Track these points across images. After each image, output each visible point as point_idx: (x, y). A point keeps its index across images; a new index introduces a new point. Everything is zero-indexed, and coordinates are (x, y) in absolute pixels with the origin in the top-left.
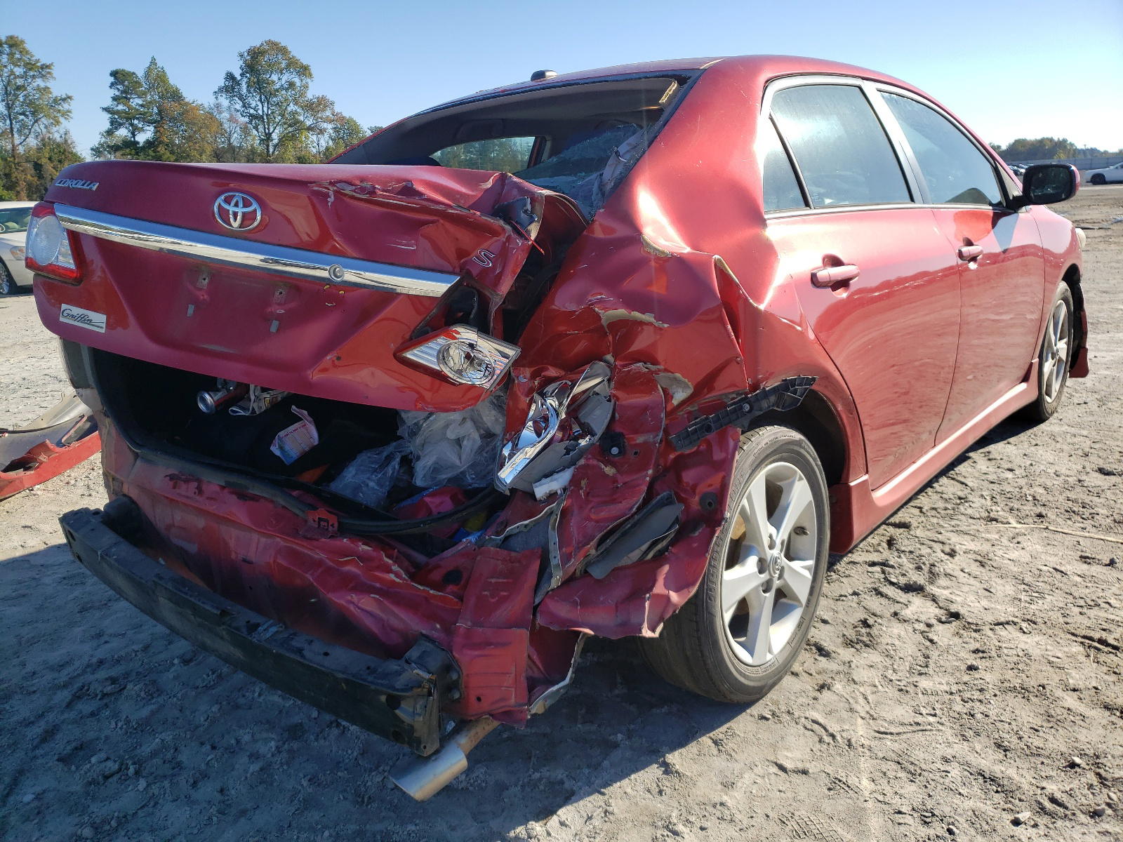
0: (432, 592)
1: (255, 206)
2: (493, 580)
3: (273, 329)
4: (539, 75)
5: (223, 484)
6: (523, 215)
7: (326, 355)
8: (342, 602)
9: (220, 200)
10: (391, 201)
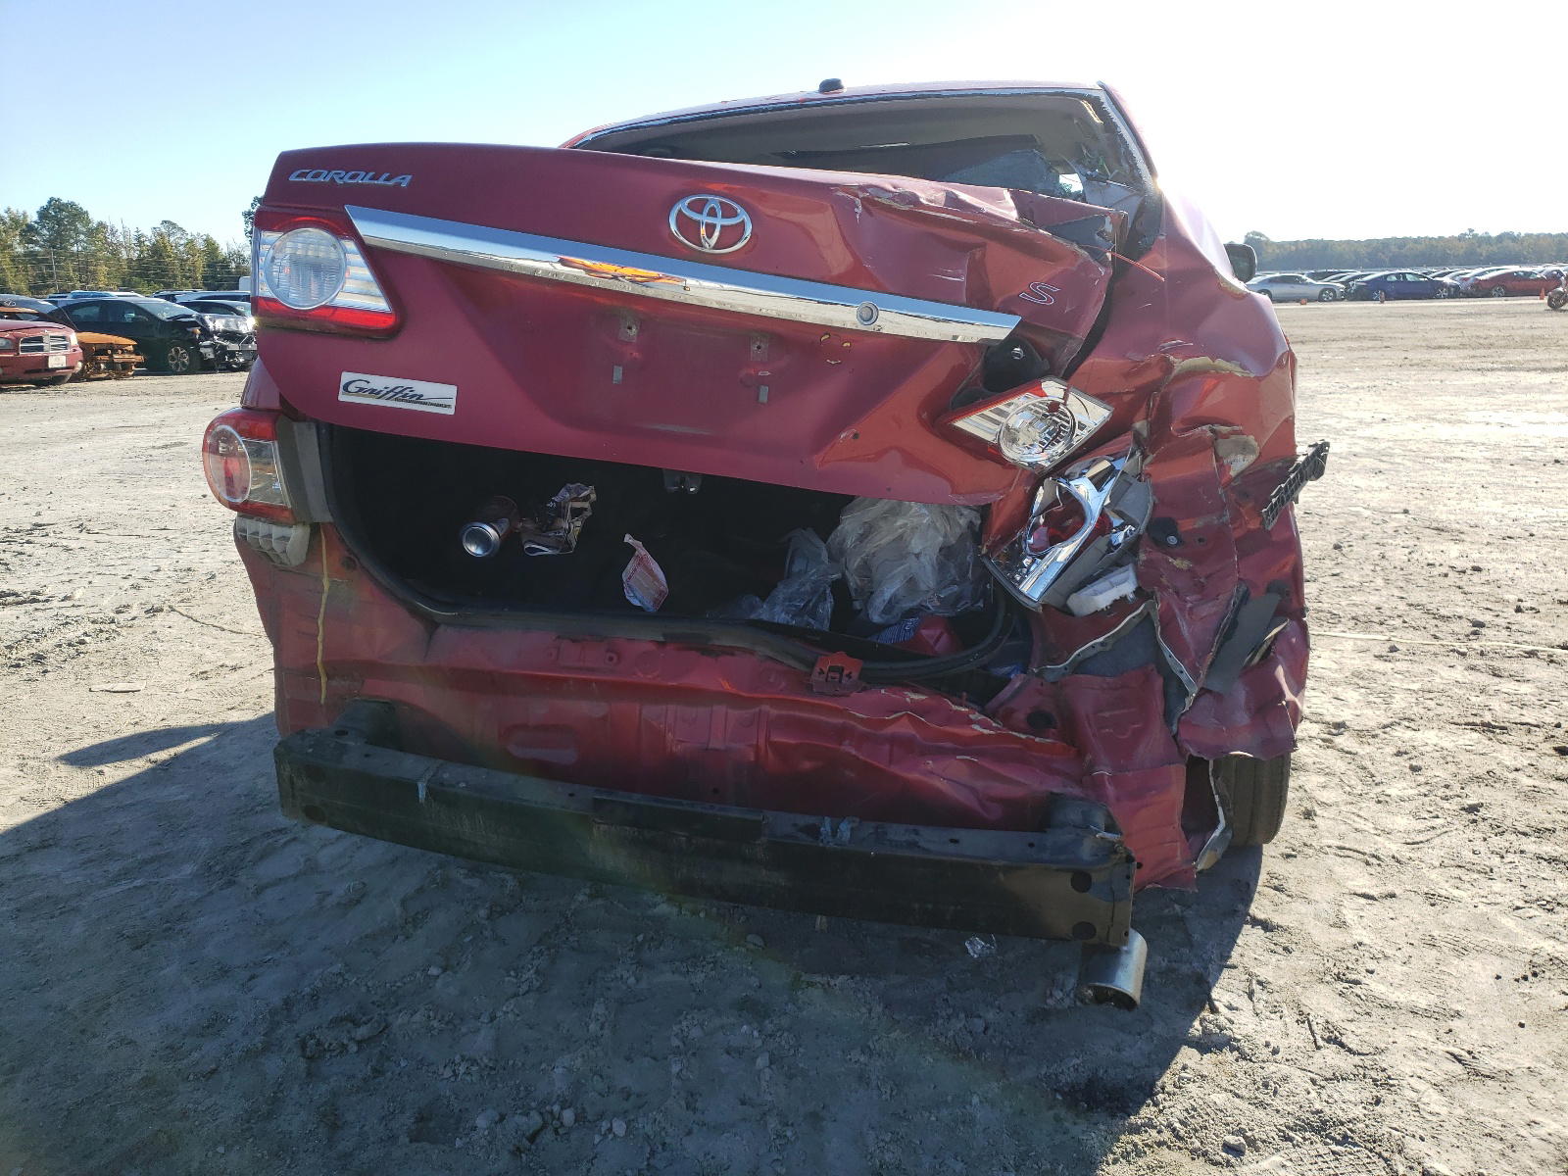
0: (1037, 740)
1: (743, 216)
2: (1107, 714)
3: (763, 398)
4: (830, 86)
5: (661, 639)
6: (1097, 237)
7: (840, 432)
8: (914, 776)
9: (682, 206)
10: (944, 215)
